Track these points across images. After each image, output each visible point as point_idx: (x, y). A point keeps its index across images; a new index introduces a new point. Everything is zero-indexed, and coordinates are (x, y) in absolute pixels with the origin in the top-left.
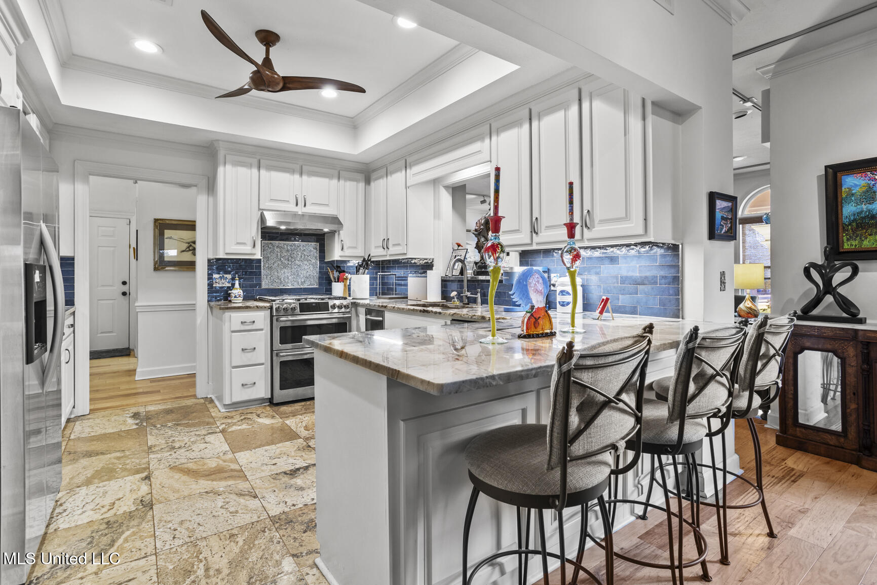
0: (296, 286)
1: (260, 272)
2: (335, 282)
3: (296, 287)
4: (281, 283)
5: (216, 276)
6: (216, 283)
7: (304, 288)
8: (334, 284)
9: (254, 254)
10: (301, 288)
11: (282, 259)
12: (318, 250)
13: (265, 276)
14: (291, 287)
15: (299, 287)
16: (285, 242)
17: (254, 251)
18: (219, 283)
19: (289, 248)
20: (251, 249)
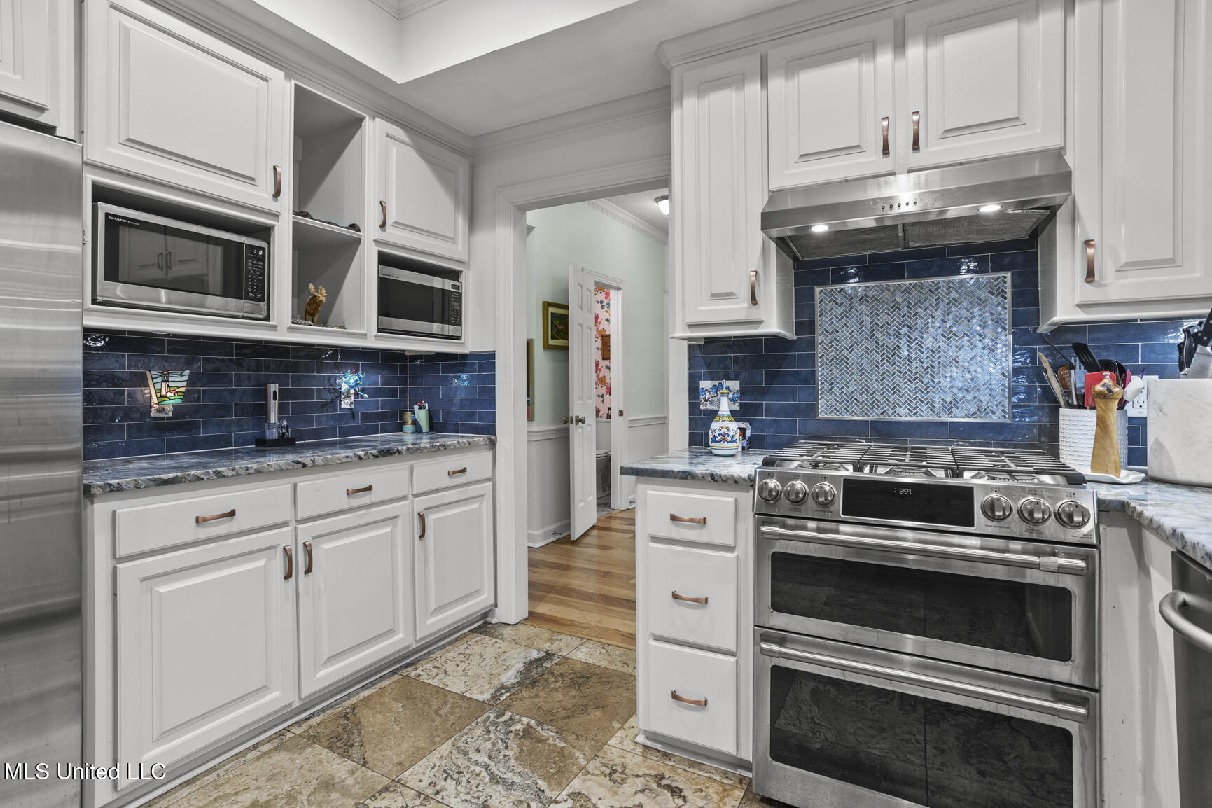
0: (925, 415)
1: (813, 373)
2: (1070, 406)
3: (925, 419)
4: (875, 404)
5: (705, 384)
6: (706, 400)
7: (952, 423)
8: (1064, 412)
9: (760, 322)
10: (944, 424)
11: (878, 335)
12: (1009, 295)
13: (826, 385)
14: (909, 419)
15: (934, 418)
16: (884, 283)
17: (755, 314)
18: (711, 403)
19: (899, 299)
20: (749, 308)
